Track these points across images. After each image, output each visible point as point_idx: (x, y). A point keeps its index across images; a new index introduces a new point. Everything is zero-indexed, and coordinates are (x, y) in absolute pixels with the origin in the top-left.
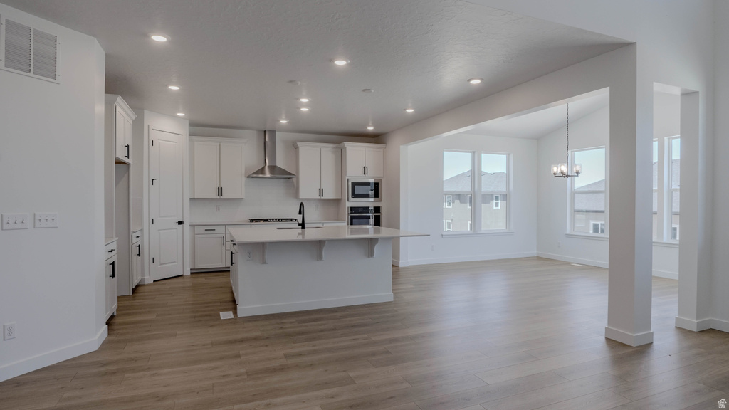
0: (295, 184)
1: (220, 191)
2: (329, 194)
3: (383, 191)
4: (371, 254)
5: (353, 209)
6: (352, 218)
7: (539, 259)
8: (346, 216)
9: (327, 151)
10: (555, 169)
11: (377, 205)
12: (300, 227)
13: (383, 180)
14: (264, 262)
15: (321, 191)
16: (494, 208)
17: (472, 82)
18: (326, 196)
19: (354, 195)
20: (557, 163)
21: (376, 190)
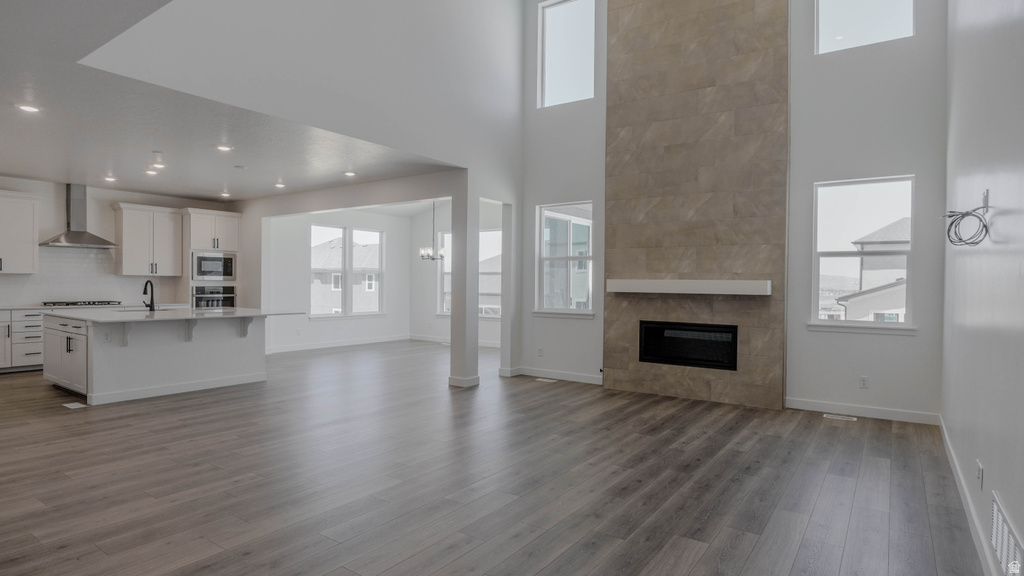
0: (114, 256)
2: (166, 271)
3: (238, 268)
4: (243, 333)
5: (200, 290)
6: (199, 300)
7: (412, 341)
8: (189, 297)
9: (163, 217)
10: (423, 252)
11: (230, 284)
13: (238, 255)
14: (124, 344)
15: (153, 267)
16: (367, 290)
17: (348, 174)
18: (160, 273)
19: (201, 272)
20: (424, 247)
21: (228, 267)
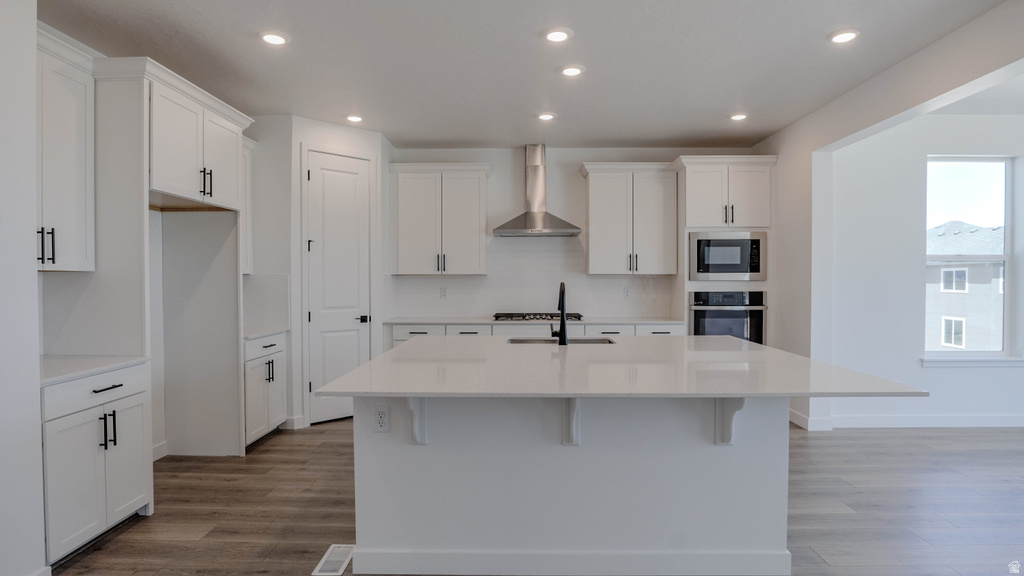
0: (584, 246)
1: (441, 261)
2: (650, 266)
3: (770, 256)
5: (700, 298)
6: (699, 316)
8: (686, 309)
9: (647, 178)
11: (756, 288)
12: (557, 338)
13: (770, 233)
15: (633, 260)
18: (643, 269)
19: (703, 266)
21: (753, 256)
